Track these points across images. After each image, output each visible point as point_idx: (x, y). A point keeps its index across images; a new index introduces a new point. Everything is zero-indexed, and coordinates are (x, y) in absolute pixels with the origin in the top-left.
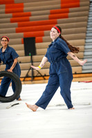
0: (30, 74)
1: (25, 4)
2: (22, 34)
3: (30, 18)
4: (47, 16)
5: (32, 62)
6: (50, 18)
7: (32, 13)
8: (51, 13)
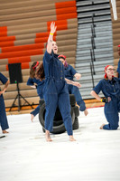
0: (17, 104)
1: (8, 28)
2: (6, 60)
3: (15, 42)
4: (33, 40)
5: (18, 90)
6: (36, 42)
7: (17, 37)
8: (38, 37)
